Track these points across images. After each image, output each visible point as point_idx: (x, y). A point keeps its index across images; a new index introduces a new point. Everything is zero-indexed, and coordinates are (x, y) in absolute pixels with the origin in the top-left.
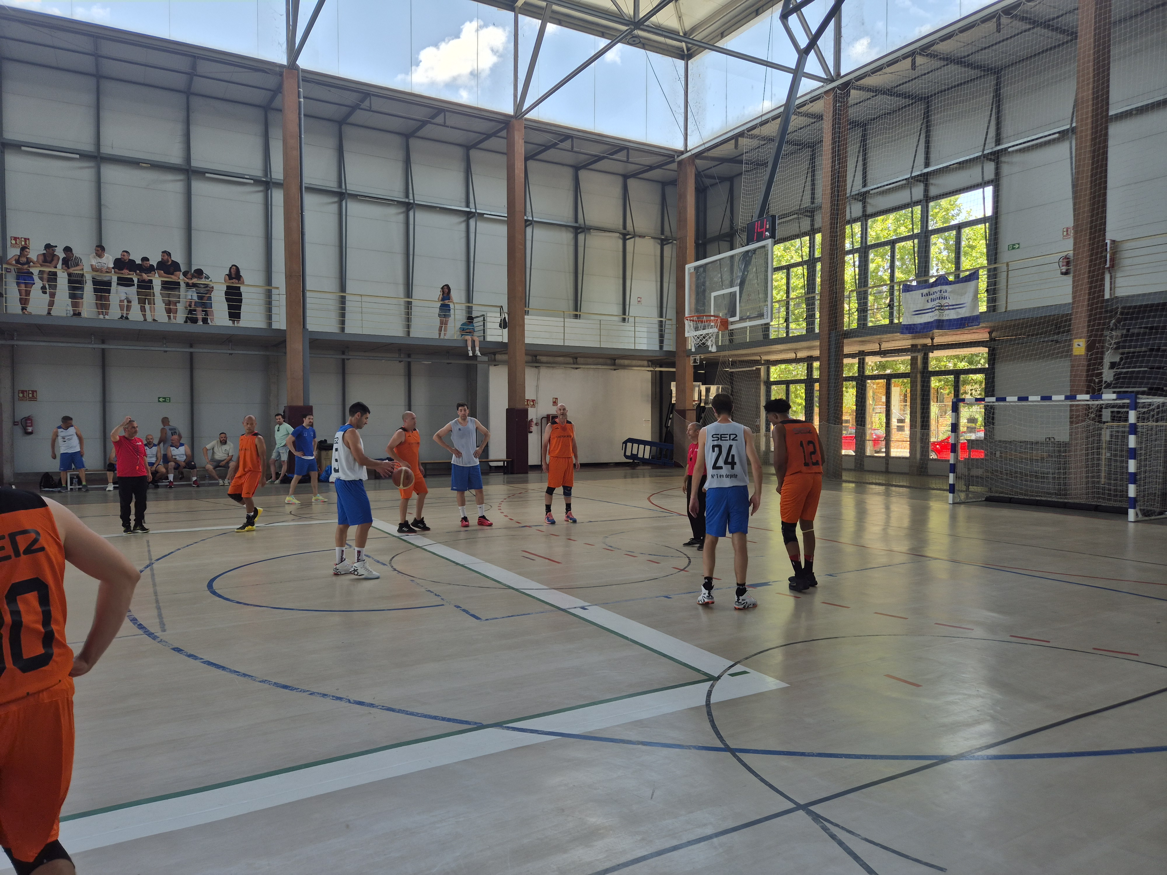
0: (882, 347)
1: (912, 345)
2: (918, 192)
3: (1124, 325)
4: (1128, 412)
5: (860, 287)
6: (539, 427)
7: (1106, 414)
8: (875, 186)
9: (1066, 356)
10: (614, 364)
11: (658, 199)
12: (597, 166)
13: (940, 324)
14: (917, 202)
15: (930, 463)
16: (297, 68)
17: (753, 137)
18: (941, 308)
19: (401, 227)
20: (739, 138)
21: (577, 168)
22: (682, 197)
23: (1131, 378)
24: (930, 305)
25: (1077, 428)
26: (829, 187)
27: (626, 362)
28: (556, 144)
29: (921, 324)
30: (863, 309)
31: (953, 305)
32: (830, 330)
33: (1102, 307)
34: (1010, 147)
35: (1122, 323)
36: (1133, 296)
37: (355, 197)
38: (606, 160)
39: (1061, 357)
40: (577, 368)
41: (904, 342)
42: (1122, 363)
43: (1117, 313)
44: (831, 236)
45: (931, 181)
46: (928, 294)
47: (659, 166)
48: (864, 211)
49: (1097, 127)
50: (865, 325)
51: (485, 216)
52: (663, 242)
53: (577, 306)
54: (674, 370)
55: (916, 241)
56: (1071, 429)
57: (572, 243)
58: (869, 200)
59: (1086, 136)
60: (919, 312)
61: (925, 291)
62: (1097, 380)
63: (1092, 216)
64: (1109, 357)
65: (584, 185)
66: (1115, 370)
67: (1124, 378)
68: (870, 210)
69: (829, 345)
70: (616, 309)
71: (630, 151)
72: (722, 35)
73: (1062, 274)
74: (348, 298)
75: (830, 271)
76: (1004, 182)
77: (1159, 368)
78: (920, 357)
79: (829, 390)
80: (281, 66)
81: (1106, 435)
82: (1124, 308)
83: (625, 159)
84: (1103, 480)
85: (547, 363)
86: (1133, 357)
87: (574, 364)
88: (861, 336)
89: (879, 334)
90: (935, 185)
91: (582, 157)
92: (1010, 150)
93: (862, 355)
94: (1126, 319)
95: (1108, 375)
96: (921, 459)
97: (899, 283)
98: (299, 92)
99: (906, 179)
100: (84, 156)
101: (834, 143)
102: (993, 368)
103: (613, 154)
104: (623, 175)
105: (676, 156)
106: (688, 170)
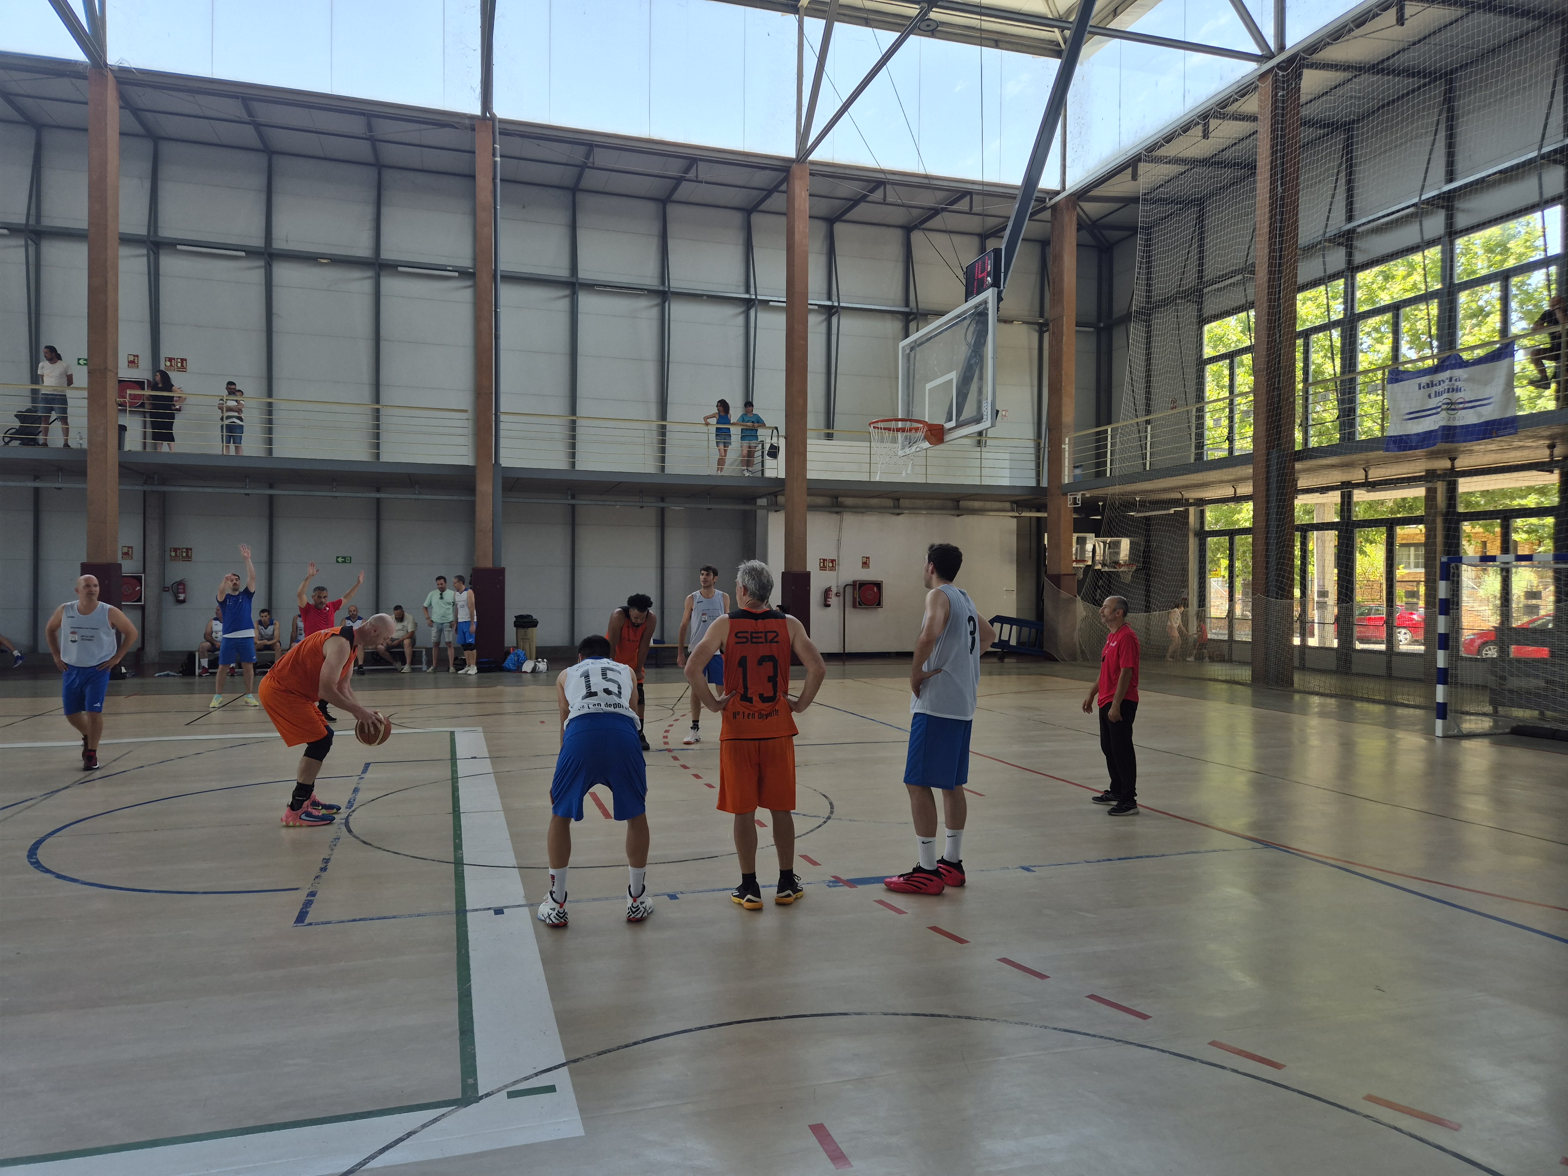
0: (1370, 475)
1: (1426, 471)
2: (1435, 224)
6: (841, 598)
8: (1365, 221)
10: (957, 508)
11: (1035, 266)
12: (936, 222)
13: (1450, 434)
14: (1434, 241)
16: (493, 118)
17: (1157, 159)
18: (1451, 406)
19: (655, 325)
20: (1138, 164)
21: (908, 229)
22: (1058, 257)
24: (1434, 402)
27: (977, 504)
28: (867, 196)
29: (1421, 434)
30: (1348, 415)
31: (1472, 401)
37: (591, 287)
38: (945, 214)
40: (899, 514)
45: (1458, 204)
46: (1427, 385)
48: (1349, 262)
50: (1351, 438)
51: (771, 303)
52: (1042, 329)
54: (1045, 515)
55: (1435, 302)
57: (901, 336)
58: (1356, 243)
60: (1417, 415)
61: (1425, 380)
65: (918, 254)
68: (1357, 259)
69: (1268, 472)
71: (974, 197)
72: (1115, 13)
74: (580, 422)
80: (472, 117)
83: (971, 209)
85: (853, 507)
87: (895, 507)
90: (1464, 210)
91: (915, 212)
98: (494, 149)
99: (1413, 205)
100: (251, 253)
103: (952, 203)
104: (979, 235)
105: (1048, 199)
106: (1066, 219)
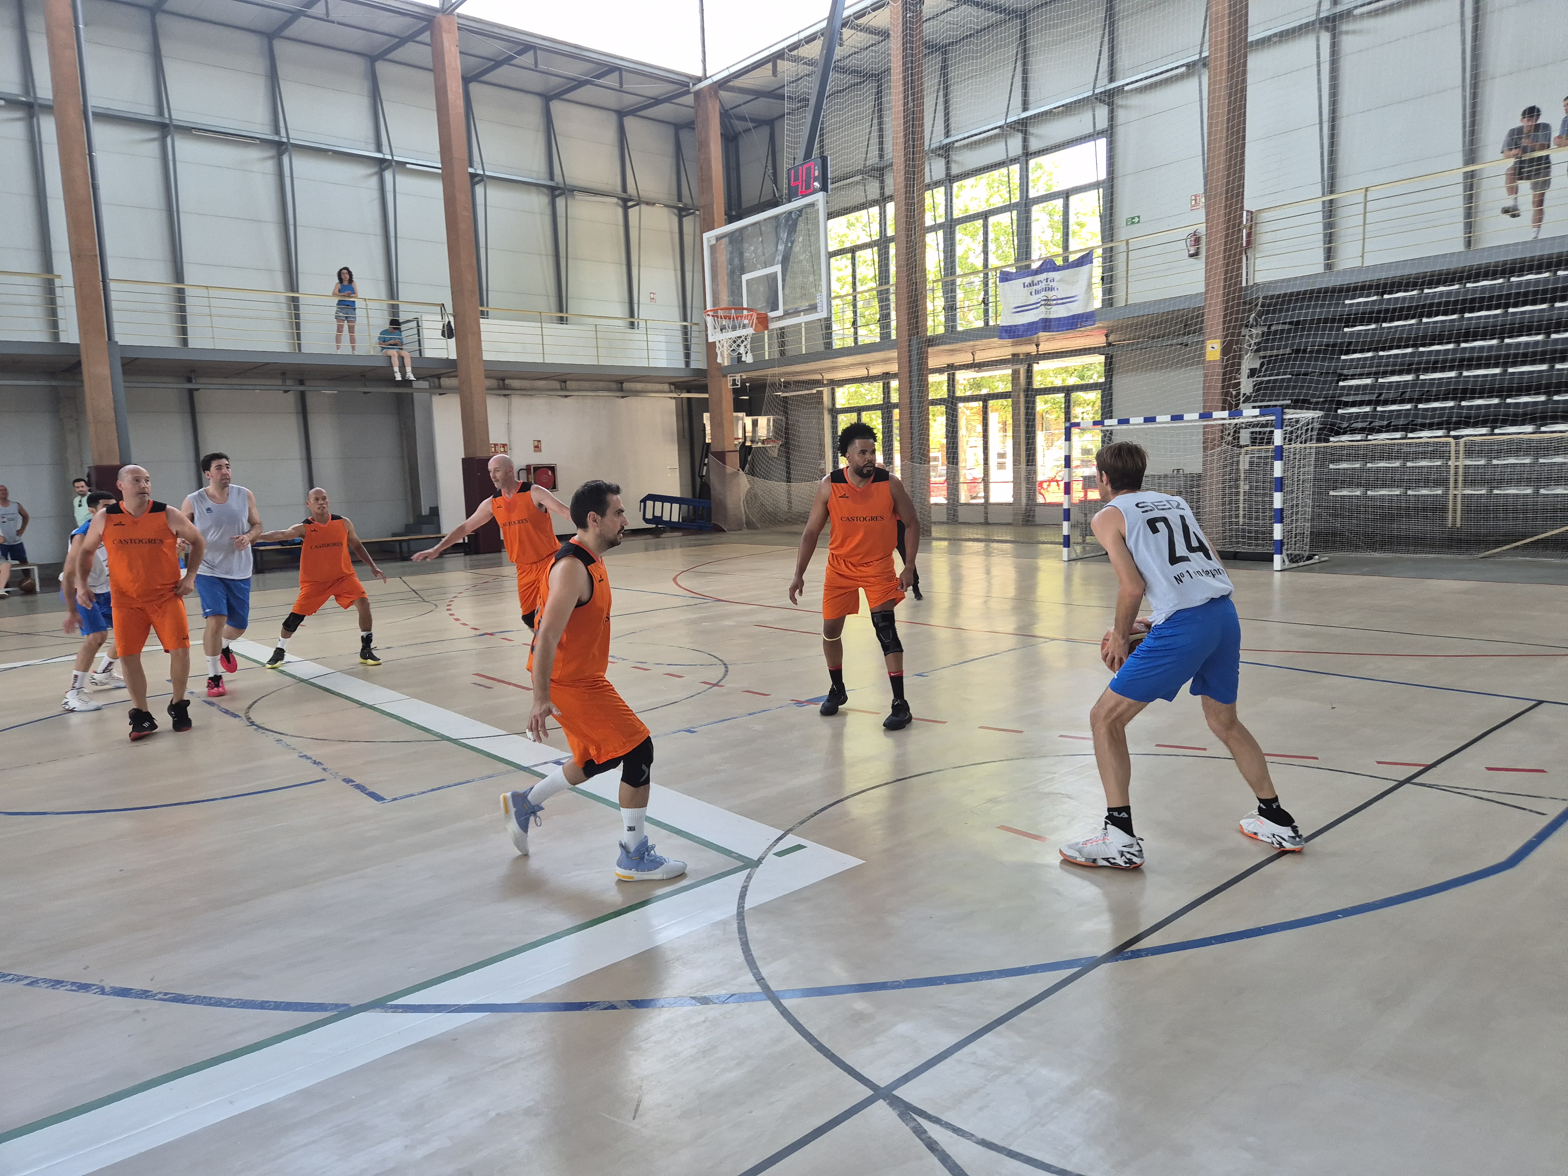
0: (976, 358)
1: (1013, 355)
2: (1015, 145)
3: (1266, 320)
4: (1272, 432)
5: (946, 275)
7: (1245, 436)
8: (961, 137)
9: (1198, 363)
10: (621, 390)
11: (670, 148)
12: (579, 94)
13: (1047, 325)
14: (1015, 160)
15: (1037, 509)
17: (796, 60)
18: (1047, 302)
19: (274, 180)
20: (779, 61)
21: (547, 98)
22: (703, 145)
23: (1273, 388)
24: (1034, 299)
25: (1212, 455)
26: (902, 134)
27: (639, 386)
28: (511, 58)
29: (1023, 325)
30: (951, 308)
31: (1062, 299)
32: (910, 335)
33: (1239, 297)
34: (1127, 84)
35: (1263, 317)
36: (1277, 282)
37: (188, 130)
38: (589, 86)
39: (1192, 364)
40: (566, 396)
41: (1003, 349)
42: (1263, 369)
43: (1257, 305)
44: (907, 204)
45: (1031, 130)
46: (1031, 284)
47: (669, 99)
48: (948, 171)
49: (1234, 53)
50: (954, 327)
51: (409, 166)
52: (682, 212)
53: (561, 304)
54: (706, 396)
55: (1015, 213)
56: (1205, 456)
57: (548, 211)
58: (953, 156)
59: (1221, 65)
60: (1021, 309)
61: (1028, 280)
62: (1234, 393)
63: (1228, 176)
64: (1249, 362)
65: (559, 124)
66: (1255, 379)
67: (1266, 388)
68: (955, 170)
69: (910, 356)
70: (619, 310)
71: (625, 74)
73: (1191, 256)
75: (908, 254)
76: (1121, 132)
77: (1306, 374)
78: (1022, 369)
79: (911, 418)
81: (1244, 464)
82: (1265, 298)
83: (616, 85)
84: (1241, 520)
85: (521, 390)
86: (1276, 361)
87: (562, 390)
88: (950, 343)
89: (973, 340)
90: (1037, 136)
91: (555, 81)
92: (1126, 88)
93: (951, 369)
94: (1268, 312)
95: (1246, 386)
96: (1027, 505)
97: (996, 269)
99: (999, 127)
101: (905, 70)
102: (1111, 382)
103: (599, 77)
104: (617, 112)
105: (691, 84)
106: (710, 106)
